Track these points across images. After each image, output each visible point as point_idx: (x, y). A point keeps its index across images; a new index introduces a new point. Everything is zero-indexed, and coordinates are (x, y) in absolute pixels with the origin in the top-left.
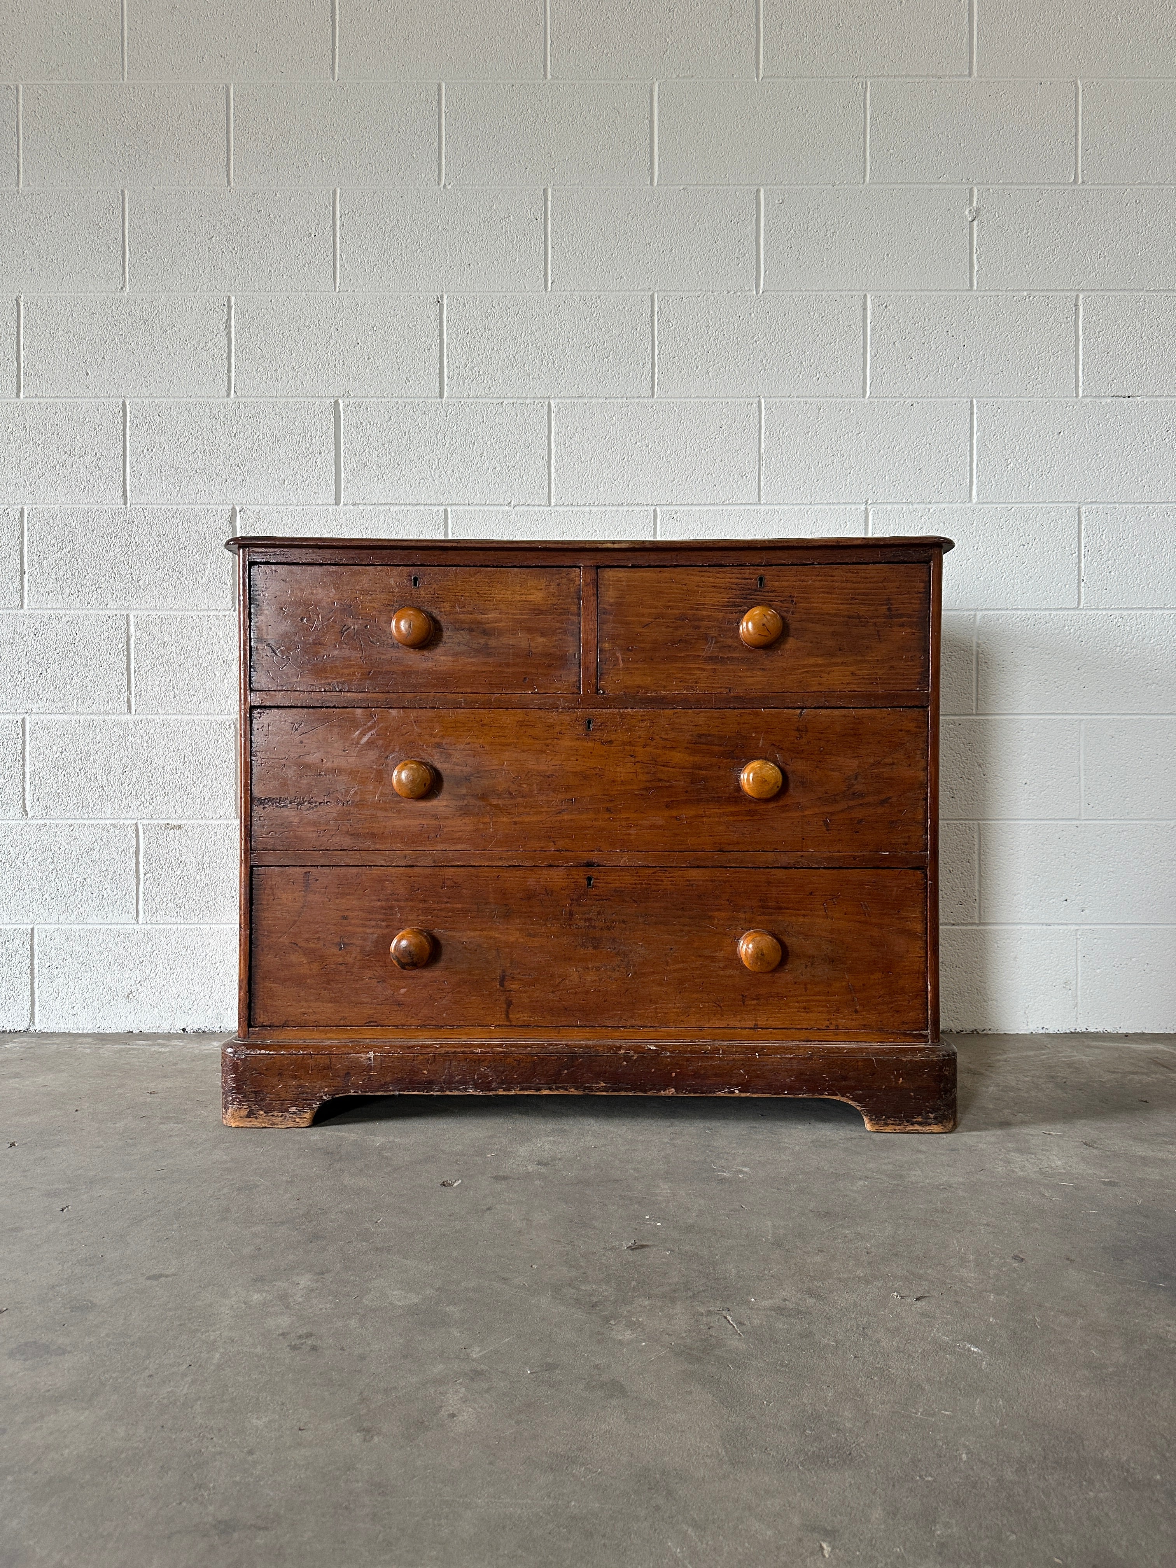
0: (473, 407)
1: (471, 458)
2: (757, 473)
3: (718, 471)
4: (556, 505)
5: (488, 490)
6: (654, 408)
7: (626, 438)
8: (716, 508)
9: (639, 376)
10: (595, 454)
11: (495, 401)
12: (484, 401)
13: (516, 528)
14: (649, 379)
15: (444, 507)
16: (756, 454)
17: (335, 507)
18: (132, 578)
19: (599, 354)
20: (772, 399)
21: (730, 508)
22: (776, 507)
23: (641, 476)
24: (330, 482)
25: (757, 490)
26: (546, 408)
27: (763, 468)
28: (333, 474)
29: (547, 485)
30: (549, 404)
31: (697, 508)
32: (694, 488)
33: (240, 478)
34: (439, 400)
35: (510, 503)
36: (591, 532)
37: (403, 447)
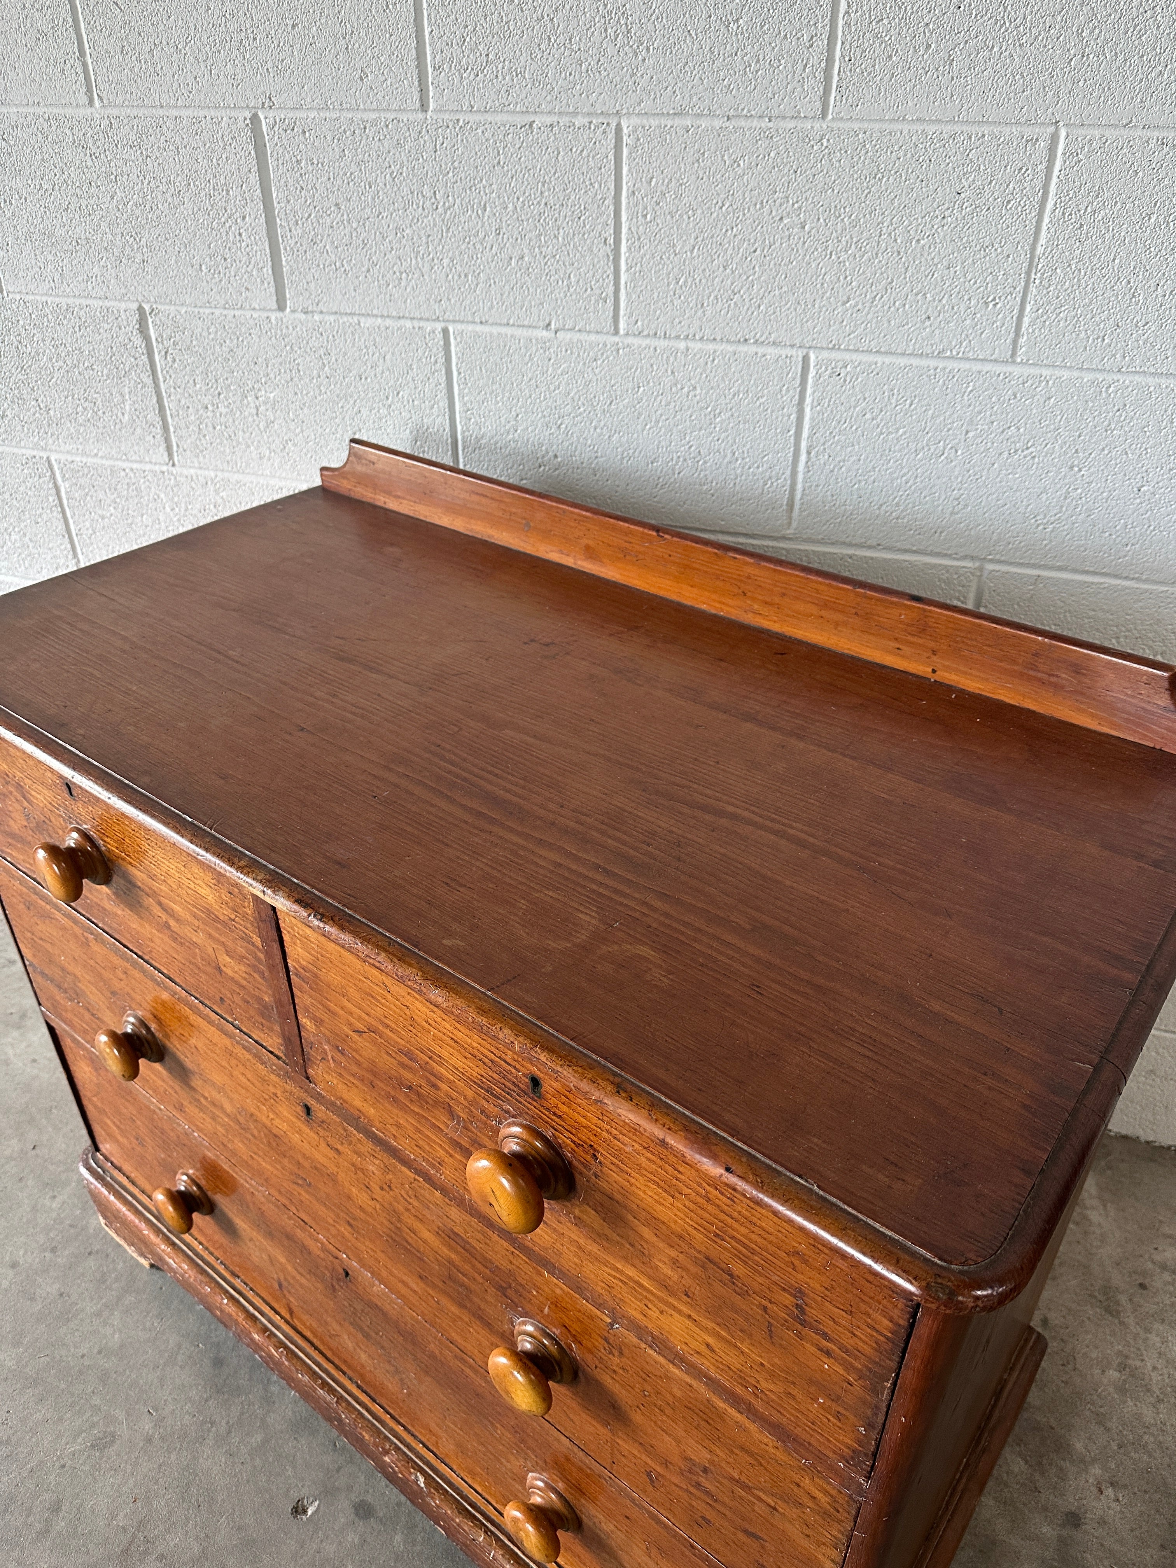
0: (480, 131)
1: (481, 236)
2: (1018, 300)
3: (939, 289)
4: (627, 334)
5: (512, 299)
6: (825, 142)
7: (762, 206)
8: (924, 362)
9: (800, 67)
10: (700, 239)
11: (519, 120)
12: (499, 118)
13: (559, 372)
14: (820, 76)
15: (443, 325)
16: (1024, 259)
17: (279, 315)
18: (39, 406)
19: (720, 12)
20: (1082, 131)
21: (951, 365)
22: (1045, 372)
23: (785, 289)
24: (265, 270)
25: (1012, 335)
26: (611, 135)
27: (1033, 289)
28: (268, 256)
29: (611, 295)
30: (619, 129)
31: (888, 360)
32: (885, 319)
33: (139, 257)
34: (420, 116)
35: (549, 324)
36: (686, 389)
37: (368, 210)
